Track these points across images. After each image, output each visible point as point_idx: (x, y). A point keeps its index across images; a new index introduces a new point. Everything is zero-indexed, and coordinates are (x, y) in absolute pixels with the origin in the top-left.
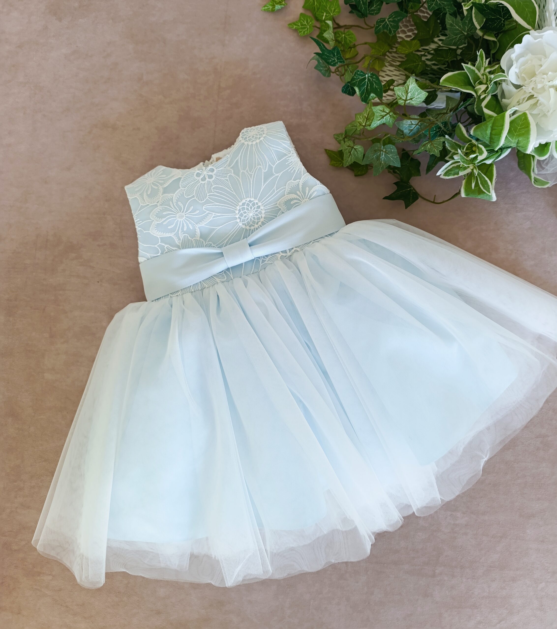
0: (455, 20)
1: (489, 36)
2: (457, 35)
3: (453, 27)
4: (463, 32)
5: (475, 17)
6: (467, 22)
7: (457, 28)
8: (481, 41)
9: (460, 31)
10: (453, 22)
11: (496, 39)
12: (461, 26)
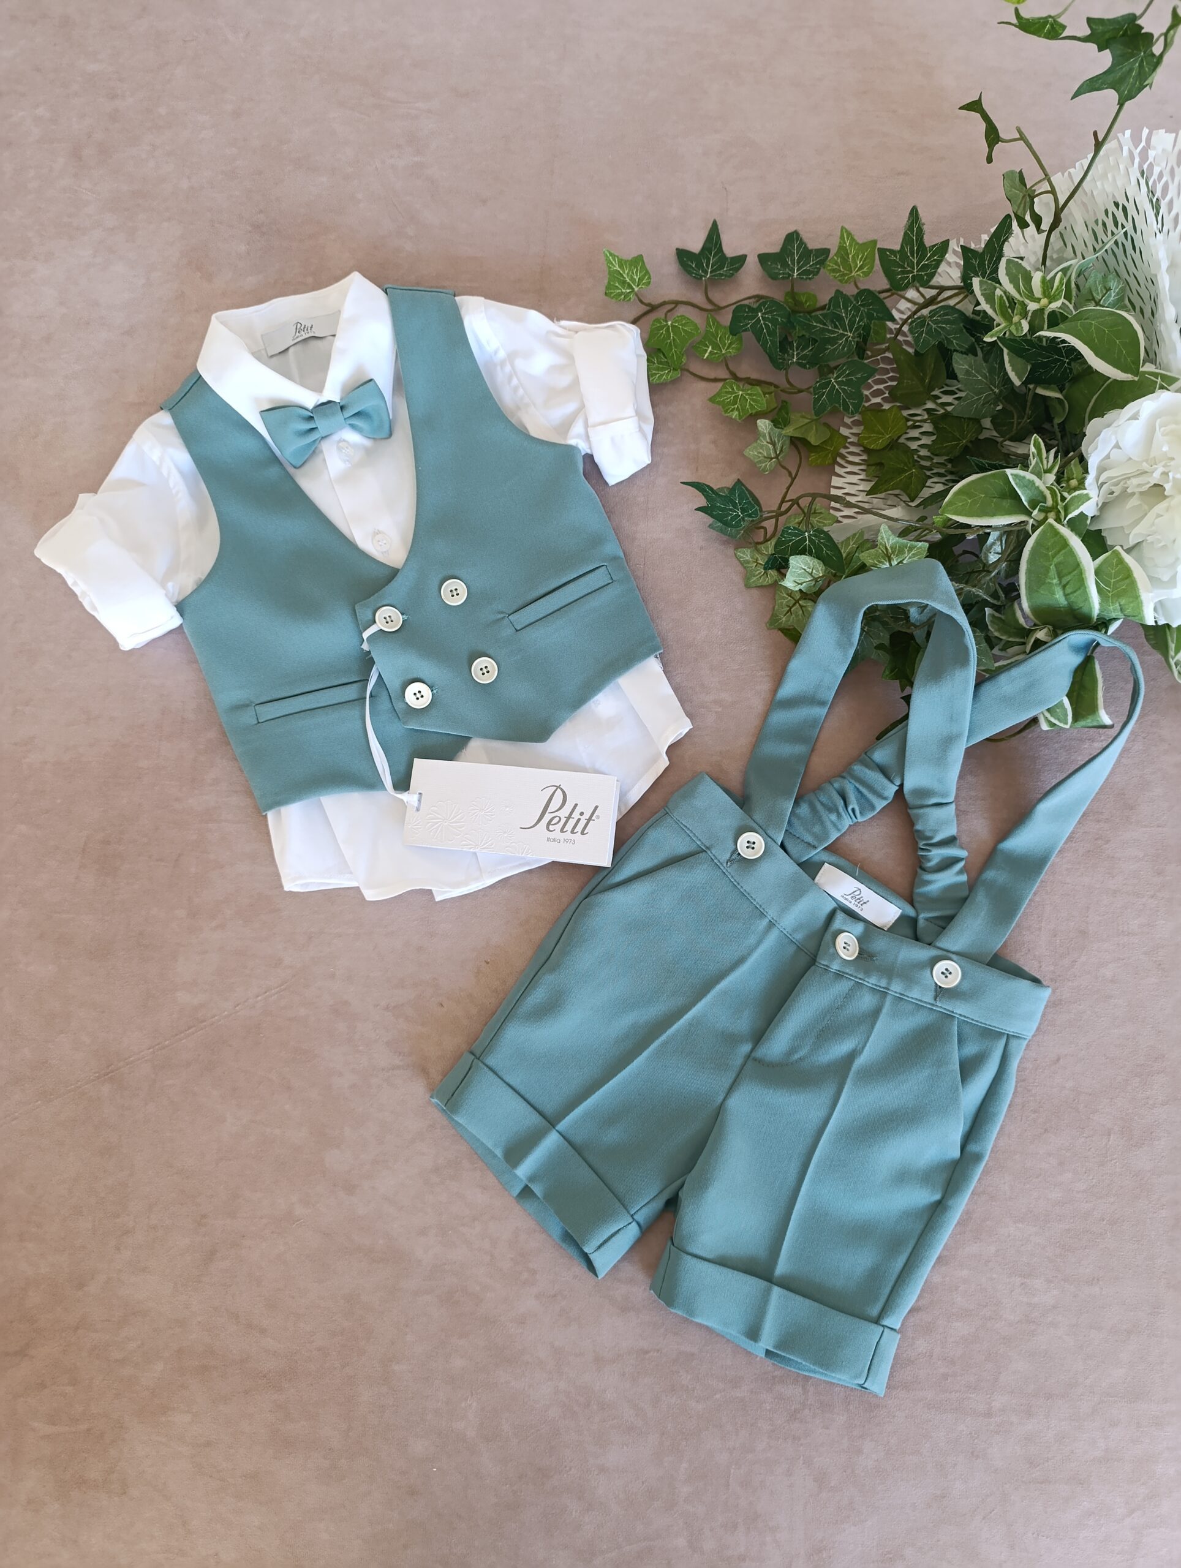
0: (974, 361)
1: (1045, 388)
2: (979, 393)
3: (971, 378)
4: (991, 386)
5: (1010, 362)
6: (995, 367)
7: (980, 378)
8: (1030, 398)
9: (986, 384)
10: (971, 367)
11: (1061, 392)
12: (986, 375)
